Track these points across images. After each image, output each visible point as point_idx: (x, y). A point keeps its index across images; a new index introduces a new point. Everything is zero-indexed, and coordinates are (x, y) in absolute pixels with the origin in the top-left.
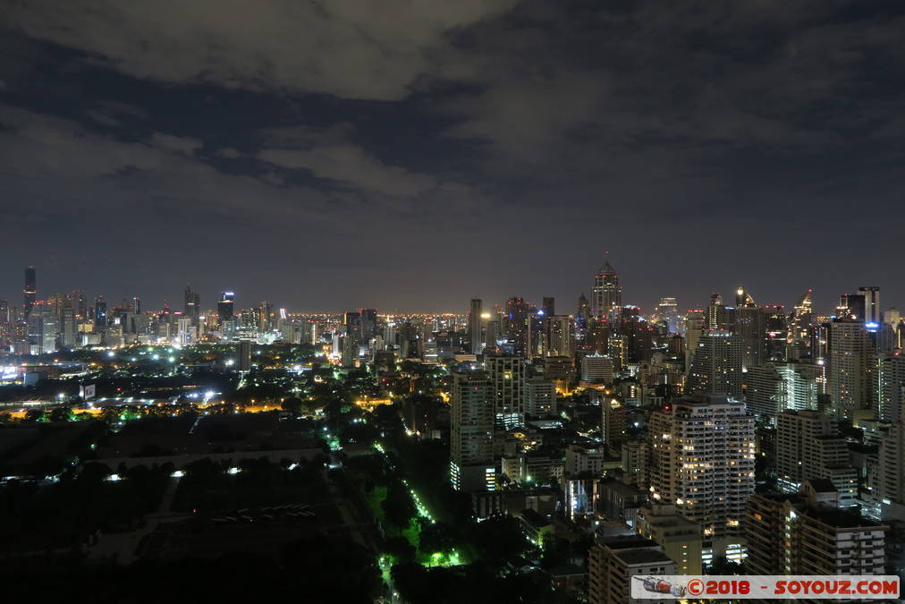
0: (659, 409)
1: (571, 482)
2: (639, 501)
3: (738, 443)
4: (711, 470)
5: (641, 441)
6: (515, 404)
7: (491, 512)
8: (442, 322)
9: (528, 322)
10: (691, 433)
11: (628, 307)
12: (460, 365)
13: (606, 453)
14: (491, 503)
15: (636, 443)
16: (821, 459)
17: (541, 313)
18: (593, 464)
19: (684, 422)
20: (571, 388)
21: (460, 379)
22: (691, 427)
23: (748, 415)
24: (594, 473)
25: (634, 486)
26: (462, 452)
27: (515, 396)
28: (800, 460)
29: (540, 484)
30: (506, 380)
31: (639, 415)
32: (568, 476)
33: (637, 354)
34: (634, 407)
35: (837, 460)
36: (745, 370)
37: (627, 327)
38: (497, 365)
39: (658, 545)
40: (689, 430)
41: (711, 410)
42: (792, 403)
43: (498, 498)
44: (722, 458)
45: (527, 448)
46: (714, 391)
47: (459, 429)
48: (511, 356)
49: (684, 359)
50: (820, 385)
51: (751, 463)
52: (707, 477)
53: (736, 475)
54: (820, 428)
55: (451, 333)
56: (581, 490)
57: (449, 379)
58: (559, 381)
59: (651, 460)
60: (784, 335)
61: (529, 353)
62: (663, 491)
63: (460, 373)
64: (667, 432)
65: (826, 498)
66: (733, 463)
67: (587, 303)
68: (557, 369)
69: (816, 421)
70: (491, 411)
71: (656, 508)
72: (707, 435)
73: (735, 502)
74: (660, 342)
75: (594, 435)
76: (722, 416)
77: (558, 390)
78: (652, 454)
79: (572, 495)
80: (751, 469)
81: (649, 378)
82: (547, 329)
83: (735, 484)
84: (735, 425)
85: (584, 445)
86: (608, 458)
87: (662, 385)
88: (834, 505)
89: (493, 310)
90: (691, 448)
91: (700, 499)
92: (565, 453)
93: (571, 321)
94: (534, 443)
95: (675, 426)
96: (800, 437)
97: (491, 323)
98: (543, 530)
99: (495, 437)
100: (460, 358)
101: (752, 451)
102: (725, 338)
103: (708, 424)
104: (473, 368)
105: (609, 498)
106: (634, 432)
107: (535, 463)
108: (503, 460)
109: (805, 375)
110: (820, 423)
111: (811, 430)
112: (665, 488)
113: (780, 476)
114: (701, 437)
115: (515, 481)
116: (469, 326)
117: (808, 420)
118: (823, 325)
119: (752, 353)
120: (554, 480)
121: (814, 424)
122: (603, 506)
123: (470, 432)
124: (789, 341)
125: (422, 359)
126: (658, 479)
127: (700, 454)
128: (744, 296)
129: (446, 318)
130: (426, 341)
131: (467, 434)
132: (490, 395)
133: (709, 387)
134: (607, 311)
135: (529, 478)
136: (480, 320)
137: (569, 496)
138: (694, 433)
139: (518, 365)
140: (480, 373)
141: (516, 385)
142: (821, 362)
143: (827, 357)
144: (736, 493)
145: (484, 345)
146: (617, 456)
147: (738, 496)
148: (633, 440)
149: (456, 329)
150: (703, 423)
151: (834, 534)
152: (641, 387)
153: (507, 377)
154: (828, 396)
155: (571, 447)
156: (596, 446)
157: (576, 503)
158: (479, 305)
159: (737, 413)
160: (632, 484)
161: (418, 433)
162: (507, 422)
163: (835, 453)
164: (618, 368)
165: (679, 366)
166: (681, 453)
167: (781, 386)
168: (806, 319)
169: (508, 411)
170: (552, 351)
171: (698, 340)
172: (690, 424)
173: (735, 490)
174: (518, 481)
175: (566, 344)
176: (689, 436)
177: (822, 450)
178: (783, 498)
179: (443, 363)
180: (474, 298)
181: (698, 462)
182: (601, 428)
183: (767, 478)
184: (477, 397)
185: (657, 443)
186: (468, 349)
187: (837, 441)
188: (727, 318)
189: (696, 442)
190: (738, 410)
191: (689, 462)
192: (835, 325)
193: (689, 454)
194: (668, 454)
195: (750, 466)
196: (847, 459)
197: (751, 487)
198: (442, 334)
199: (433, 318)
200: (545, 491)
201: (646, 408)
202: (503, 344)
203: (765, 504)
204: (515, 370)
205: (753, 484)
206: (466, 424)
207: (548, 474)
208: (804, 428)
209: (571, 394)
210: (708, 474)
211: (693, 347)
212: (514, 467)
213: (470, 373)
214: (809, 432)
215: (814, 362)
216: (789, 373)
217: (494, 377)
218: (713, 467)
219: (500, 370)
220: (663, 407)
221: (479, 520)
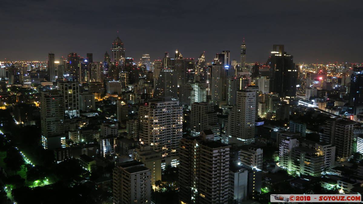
0: (143, 104)
1: (103, 140)
2: (134, 145)
3: (176, 117)
4: (165, 129)
5: (135, 119)
6: (75, 105)
7: (64, 158)
8: (33, 65)
9: (79, 65)
10: (157, 114)
11: (128, 58)
12: (44, 87)
13: (119, 126)
14: (64, 154)
15: (133, 120)
16: (207, 122)
17: (86, 61)
18: (113, 131)
19: (154, 110)
20: (102, 96)
21: (45, 94)
22: (156, 112)
23: (180, 105)
24: (114, 135)
25: (132, 139)
26: (48, 131)
27: (74, 101)
28: (200, 123)
29: (88, 142)
30: (69, 94)
31: (134, 108)
32: (102, 137)
33: (132, 80)
34: (131, 104)
35: (213, 121)
36: (178, 86)
37: (128, 67)
38: (64, 87)
39: (143, 163)
40: (156, 113)
41: (165, 104)
42: (197, 100)
43: (67, 151)
44: (169, 124)
45: (81, 126)
46: (166, 96)
47: (46, 119)
48: (71, 82)
49: (153, 82)
50: (207, 92)
51: (181, 125)
52: (163, 133)
53: (175, 131)
54: (207, 109)
55: (38, 71)
56: (108, 143)
57: (39, 95)
58: (96, 94)
59: (140, 128)
60: (194, 71)
61: (81, 80)
62: (145, 140)
63: (44, 91)
64: (146, 115)
65: (209, 137)
66: (174, 126)
67: (108, 56)
68: (95, 88)
69: (206, 106)
70: (62, 110)
71: (142, 148)
72: (163, 115)
73: (175, 142)
74: (143, 75)
75: (113, 118)
76: (169, 106)
77: (95, 98)
78: (140, 124)
79: (104, 146)
80: (181, 128)
81: (138, 91)
82: (89, 69)
83: (175, 135)
84: (175, 110)
85: (109, 123)
86: (120, 128)
87: (144, 94)
88: (212, 140)
89: (61, 59)
90: (157, 121)
91: (161, 142)
92: (100, 127)
93: (101, 65)
94: (84, 124)
95: (150, 112)
96: (200, 114)
97: (60, 66)
98: (91, 163)
99: (65, 122)
100: (44, 84)
101: (181, 120)
102: (170, 72)
103: (164, 110)
104: (51, 89)
105: (121, 146)
106: (131, 116)
107: (86, 133)
108: (70, 133)
109: (202, 88)
110: (207, 107)
111: (204, 110)
112: (146, 139)
113: (192, 130)
114: (161, 116)
115: (76, 142)
116: (48, 68)
117: (203, 106)
118: (209, 66)
119: (181, 79)
120: (95, 140)
121: (205, 108)
122: (118, 150)
123: (51, 121)
124: (196, 73)
125: (22, 85)
126: (143, 135)
127: (161, 123)
128: (178, 54)
129: (35, 63)
130: (24, 75)
131: (50, 122)
132: (61, 102)
133: (164, 94)
134: (118, 60)
135: (83, 140)
136: (54, 64)
137: (102, 147)
138: (158, 114)
139: (75, 86)
140: (55, 91)
141: (74, 97)
142: (208, 82)
143: (210, 80)
144: (175, 138)
145: (57, 77)
146: (124, 127)
147: (176, 140)
148: (131, 119)
149: (41, 69)
150: (162, 110)
151: (212, 151)
152: (135, 95)
153: (70, 92)
154: (210, 96)
155: (103, 124)
156: (115, 123)
157: (106, 149)
158: (53, 57)
159: (176, 105)
160: (131, 139)
161: (23, 123)
162: (71, 114)
163: (212, 119)
164: (124, 87)
165: (151, 85)
166: (152, 123)
167: (192, 92)
168: (203, 64)
169: (71, 109)
170: (92, 80)
171: (159, 73)
172: (157, 110)
173: (175, 137)
174: (78, 142)
175: (99, 76)
176: (156, 116)
177: (208, 118)
178: (193, 138)
179: (35, 86)
180: (50, 53)
181: (159, 127)
182: (117, 114)
183: (187, 131)
184: (55, 103)
185: (142, 120)
186: (48, 80)
187: (214, 114)
188: (171, 64)
189: (159, 118)
190: (176, 103)
191: (156, 127)
192: (214, 67)
193: (156, 123)
194: (147, 124)
195: (180, 127)
196: (217, 121)
197: (181, 135)
198: (33, 72)
199: (28, 63)
200: (91, 146)
201: (136, 104)
202: (67, 77)
203: (187, 142)
204: (74, 89)
205: (182, 134)
206: (49, 117)
207: (92, 137)
208: (201, 109)
209: (102, 100)
210: (164, 131)
211: (157, 76)
212: (75, 136)
213: (50, 91)
214: (203, 111)
215: (205, 82)
216: (196, 87)
217: (63, 93)
218: (166, 128)
219: (66, 89)
220: (144, 103)
221: (58, 162)
